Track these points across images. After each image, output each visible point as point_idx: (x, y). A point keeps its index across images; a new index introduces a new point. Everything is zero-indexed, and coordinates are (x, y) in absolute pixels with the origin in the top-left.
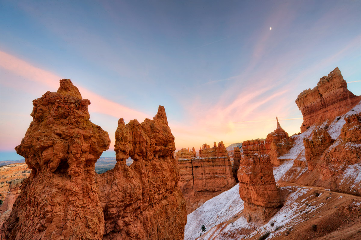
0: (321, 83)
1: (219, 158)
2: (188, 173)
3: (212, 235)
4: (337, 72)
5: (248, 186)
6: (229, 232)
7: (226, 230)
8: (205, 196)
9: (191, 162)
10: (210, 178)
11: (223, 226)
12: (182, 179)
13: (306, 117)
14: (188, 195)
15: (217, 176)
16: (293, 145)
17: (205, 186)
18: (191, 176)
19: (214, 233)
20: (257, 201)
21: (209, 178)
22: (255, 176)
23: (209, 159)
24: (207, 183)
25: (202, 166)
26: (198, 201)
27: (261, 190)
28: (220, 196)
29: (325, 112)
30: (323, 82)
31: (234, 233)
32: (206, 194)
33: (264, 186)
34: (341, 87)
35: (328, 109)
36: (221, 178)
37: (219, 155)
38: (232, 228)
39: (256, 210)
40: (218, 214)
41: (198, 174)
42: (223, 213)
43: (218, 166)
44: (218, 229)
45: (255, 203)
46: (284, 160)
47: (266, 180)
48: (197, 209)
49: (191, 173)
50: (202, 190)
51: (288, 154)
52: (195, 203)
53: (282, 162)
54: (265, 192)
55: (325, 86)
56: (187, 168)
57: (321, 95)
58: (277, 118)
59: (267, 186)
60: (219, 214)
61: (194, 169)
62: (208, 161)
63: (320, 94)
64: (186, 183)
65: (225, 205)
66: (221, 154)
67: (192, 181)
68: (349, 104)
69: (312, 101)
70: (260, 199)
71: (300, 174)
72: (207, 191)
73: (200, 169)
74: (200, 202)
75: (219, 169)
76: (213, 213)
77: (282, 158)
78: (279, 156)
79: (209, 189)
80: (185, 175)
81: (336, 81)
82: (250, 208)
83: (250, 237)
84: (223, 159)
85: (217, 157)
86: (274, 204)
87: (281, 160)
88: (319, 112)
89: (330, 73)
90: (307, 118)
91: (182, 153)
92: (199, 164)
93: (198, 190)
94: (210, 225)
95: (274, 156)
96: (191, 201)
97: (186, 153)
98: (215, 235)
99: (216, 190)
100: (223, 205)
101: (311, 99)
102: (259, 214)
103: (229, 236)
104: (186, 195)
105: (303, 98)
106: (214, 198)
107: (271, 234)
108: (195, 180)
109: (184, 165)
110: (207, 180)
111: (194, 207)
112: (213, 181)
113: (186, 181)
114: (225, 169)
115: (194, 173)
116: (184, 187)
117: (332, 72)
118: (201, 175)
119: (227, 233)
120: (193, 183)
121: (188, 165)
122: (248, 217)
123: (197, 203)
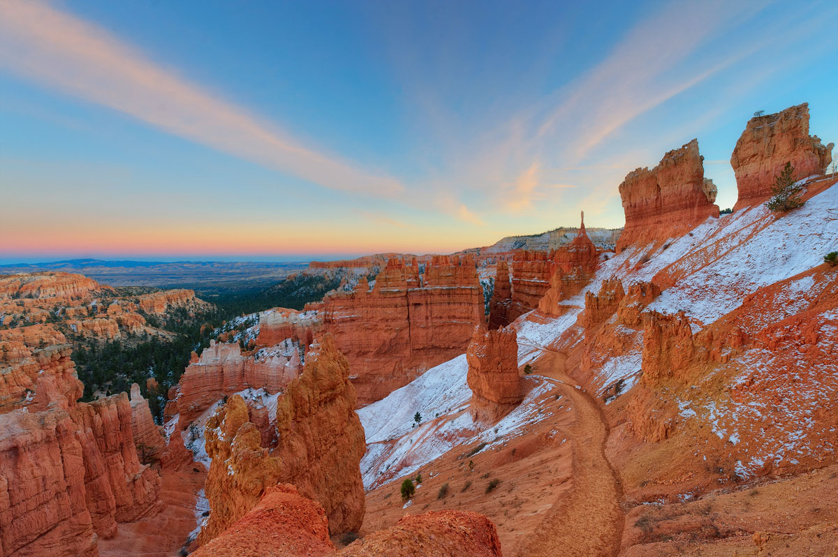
0: (664, 164)
1: (462, 289)
2: (399, 316)
3: (423, 435)
4: (693, 149)
5: (479, 373)
6: (446, 433)
7: (442, 430)
8: (431, 356)
9: (406, 296)
10: (443, 326)
11: (440, 423)
12: (387, 328)
13: (629, 224)
14: (398, 355)
15: (454, 321)
16: (592, 280)
17: (431, 340)
18: (405, 322)
19: (426, 432)
20: (489, 394)
21: (440, 326)
22: (489, 362)
23: (441, 289)
24: (436, 334)
25: (427, 304)
26: (417, 366)
27: (495, 381)
28: (454, 362)
29: (658, 223)
30: (667, 163)
31: (453, 435)
32: (432, 353)
33: (501, 375)
34: (690, 182)
35: (665, 218)
36: (461, 325)
37: (461, 283)
38: (451, 427)
39: (486, 405)
40: (445, 392)
41: (419, 319)
42: (454, 391)
43: (458, 303)
44: (432, 427)
45: (486, 396)
46: (569, 307)
47: (504, 367)
48: (412, 383)
49: (406, 317)
50: (426, 346)
51: (578, 297)
52: (411, 369)
53: (564, 310)
54: (501, 383)
55: (668, 173)
56: (396, 307)
57: (659, 189)
58: (582, 213)
59: (506, 375)
60: (448, 392)
61: (412, 308)
62: (440, 294)
63: (658, 185)
64: (395, 334)
65: (460, 378)
66: (465, 281)
67: (407, 331)
68: (693, 218)
69: (645, 195)
70: (492, 393)
71: (579, 341)
72: (434, 347)
73: (422, 309)
74: (421, 366)
75: (460, 310)
76: (438, 391)
77: (566, 303)
78: (563, 300)
79: (437, 345)
80: (394, 320)
81: (687, 168)
82: (479, 402)
83: (469, 443)
84: (469, 291)
85: (458, 286)
86: (510, 400)
87: (563, 307)
88: (650, 221)
89: (684, 146)
90: (630, 227)
91: (388, 277)
92: (422, 300)
93: (417, 347)
94: (431, 411)
95: (555, 298)
96: (403, 365)
97: (396, 276)
98: (427, 435)
99: (451, 347)
100: (456, 378)
101: (643, 189)
102: (489, 412)
103: (446, 439)
104: (395, 355)
105: (632, 185)
106: (444, 364)
107: (487, 446)
108: (413, 328)
109: (392, 302)
110: (435, 328)
111: (408, 375)
112: (447, 330)
113: (396, 331)
114: (471, 310)
115: (410, 316)
116: (391, 341)
117: (687, 145)
118: (424, 321)
119: (443, 435)
120: (408, 335)
121: (399, 301)
122: (475, 414)
123: (416, 369)
